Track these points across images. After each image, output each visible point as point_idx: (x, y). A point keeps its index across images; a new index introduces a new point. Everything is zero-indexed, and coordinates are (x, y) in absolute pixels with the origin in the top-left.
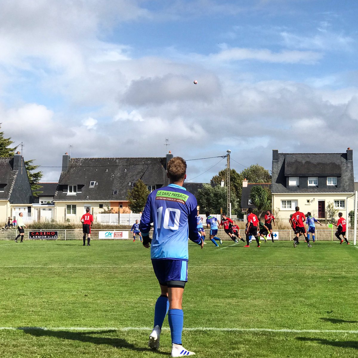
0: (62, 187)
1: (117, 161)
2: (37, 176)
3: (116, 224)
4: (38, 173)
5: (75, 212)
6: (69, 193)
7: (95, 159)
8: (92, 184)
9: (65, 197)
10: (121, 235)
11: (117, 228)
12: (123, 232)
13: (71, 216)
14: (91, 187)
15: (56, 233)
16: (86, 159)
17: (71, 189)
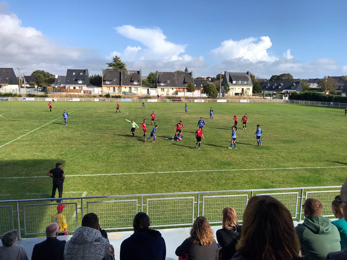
0: (159, 82)
8: (168, 81)
9: (160, 86)
13: (163, 93)
17: (162, 83)
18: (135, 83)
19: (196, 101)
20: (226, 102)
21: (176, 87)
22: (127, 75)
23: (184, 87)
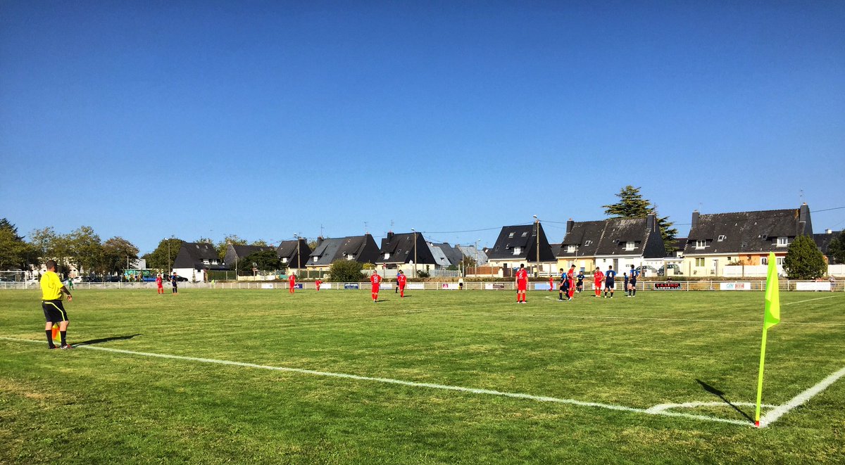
0: (691, 241)
1: (747, 215)
2: (672, 232)
3: (740, 276)
4: (674, 230)
5: (703, 265)
6: (697, 248)
7: (725, 214)
8: (721, 238)
9: (694, 251)
10: (743, 286)
11: (739, 279)
12: (745, 283)
13: (699, 269)
14: (719, 240)
15: (679, 285)
16: (715, 215)
17: (699, 242)
18: (630, 247)
19: (724, 286)
20: (829, 289)
21: (737, 251)
22: (617, 229)
23: (763, 251)
